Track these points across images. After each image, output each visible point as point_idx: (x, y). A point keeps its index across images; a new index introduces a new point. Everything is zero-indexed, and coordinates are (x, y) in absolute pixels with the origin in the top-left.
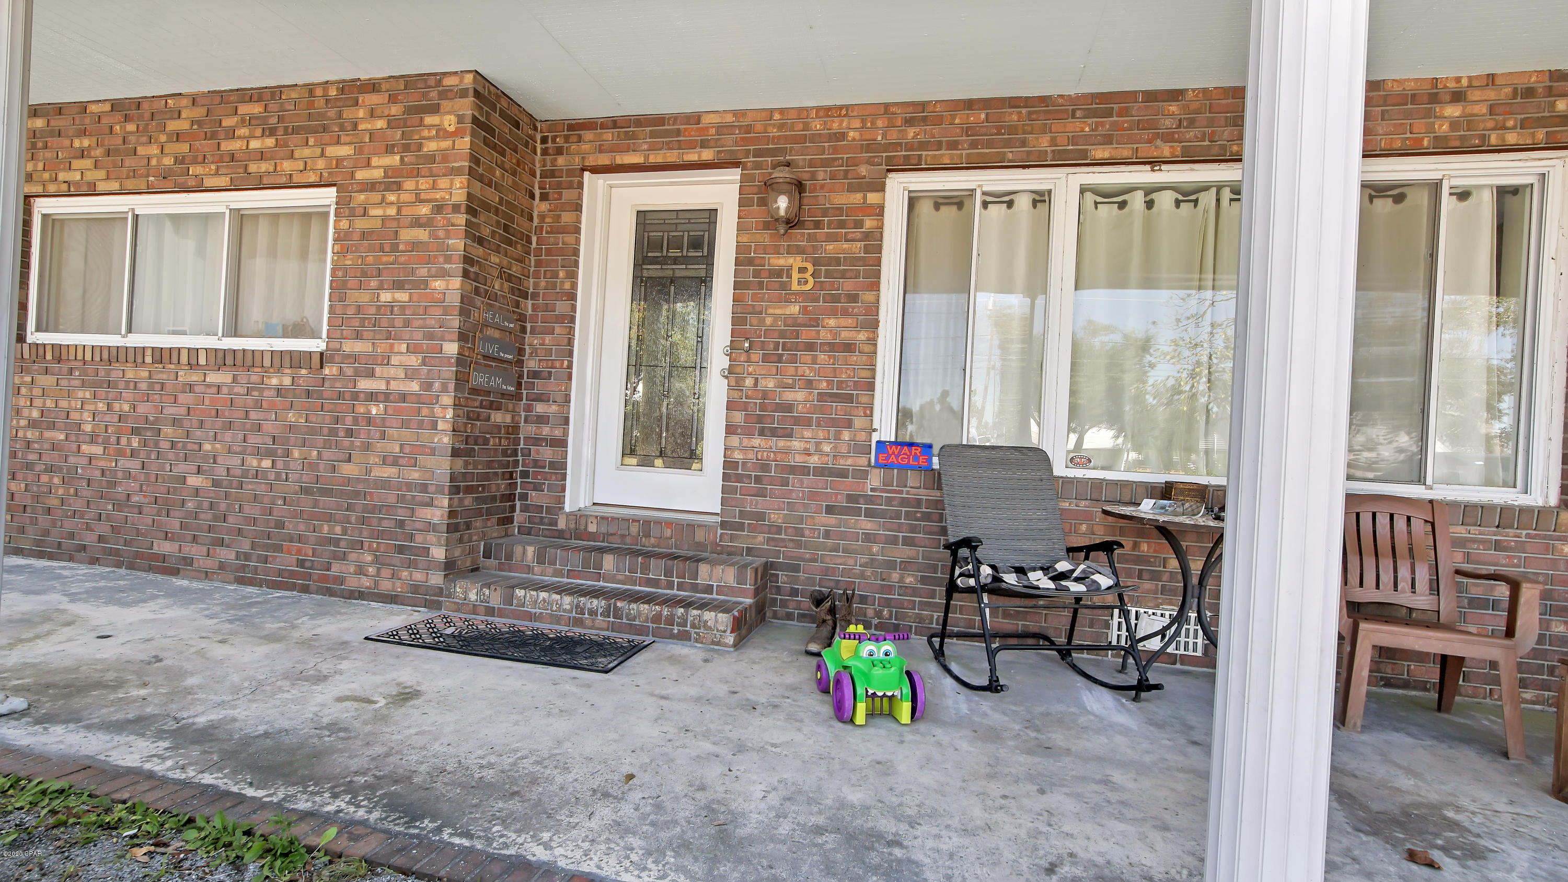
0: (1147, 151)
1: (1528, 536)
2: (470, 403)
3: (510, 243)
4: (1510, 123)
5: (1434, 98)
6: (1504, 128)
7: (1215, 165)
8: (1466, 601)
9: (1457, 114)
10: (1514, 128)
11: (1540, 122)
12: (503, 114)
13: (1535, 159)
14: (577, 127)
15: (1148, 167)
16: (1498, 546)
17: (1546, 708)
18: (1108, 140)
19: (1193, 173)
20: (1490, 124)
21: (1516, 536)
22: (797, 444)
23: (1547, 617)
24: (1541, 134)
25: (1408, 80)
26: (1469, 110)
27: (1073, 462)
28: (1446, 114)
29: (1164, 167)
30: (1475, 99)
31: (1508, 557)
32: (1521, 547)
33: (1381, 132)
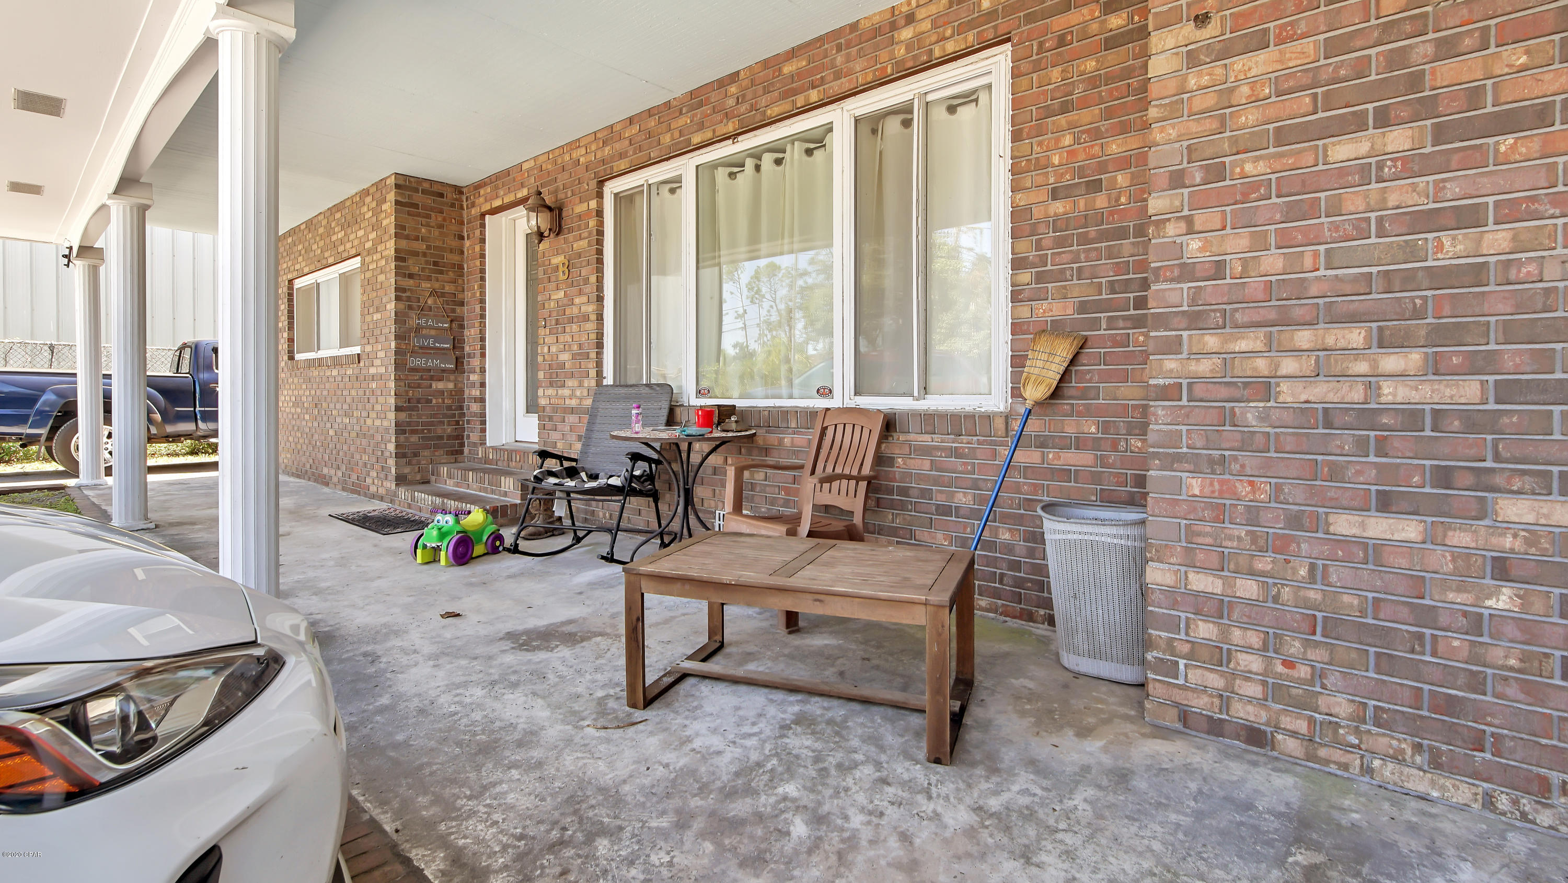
0: (722, 130)
1: (979, 442)
2: (410, 378)
3: (441, 272)
4: (948, 33)
5: (894, 26)
6: (945, 39)
7: (768, 128)
8: (934, 508)
9: (910, 36)
10: (952, 36)
11: (971, 25)
12: (424, 192)
13: (983, 59)
14: (478, 186)
15: (730, 141)
16: (957, 453)
17: (998, 617)
18: (701, 127)
19: (756, 139)
20: (934, 38)
21: (968, 443)
22: (566, 392)
23: (997, 524)
24: (971, 37)
25: (875, 14)
26: (918, 30)
27: (699, 393)
28: (902, 39)
29: (740, 138)
30: (922, 17)
31: (965, 464)
32: (972, 454)
33: (858, 69)
